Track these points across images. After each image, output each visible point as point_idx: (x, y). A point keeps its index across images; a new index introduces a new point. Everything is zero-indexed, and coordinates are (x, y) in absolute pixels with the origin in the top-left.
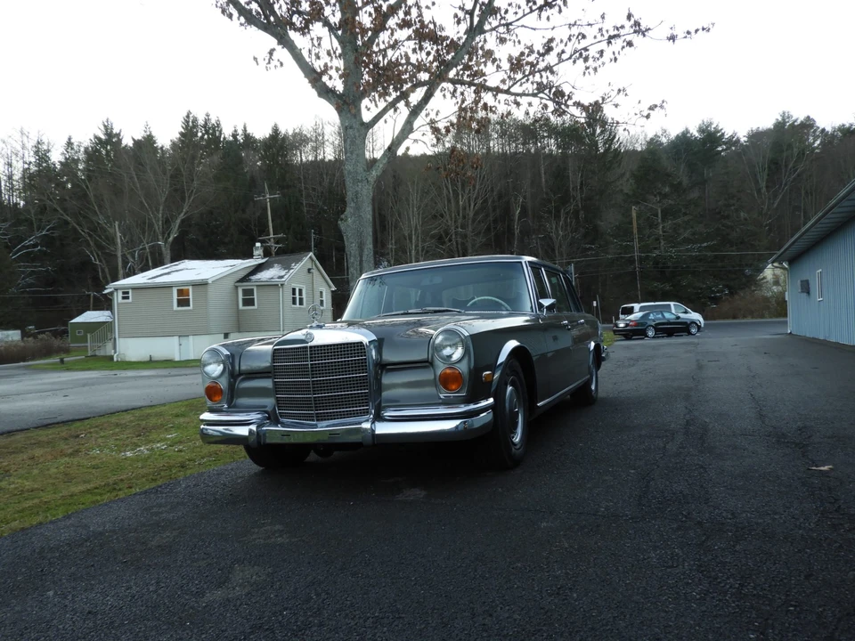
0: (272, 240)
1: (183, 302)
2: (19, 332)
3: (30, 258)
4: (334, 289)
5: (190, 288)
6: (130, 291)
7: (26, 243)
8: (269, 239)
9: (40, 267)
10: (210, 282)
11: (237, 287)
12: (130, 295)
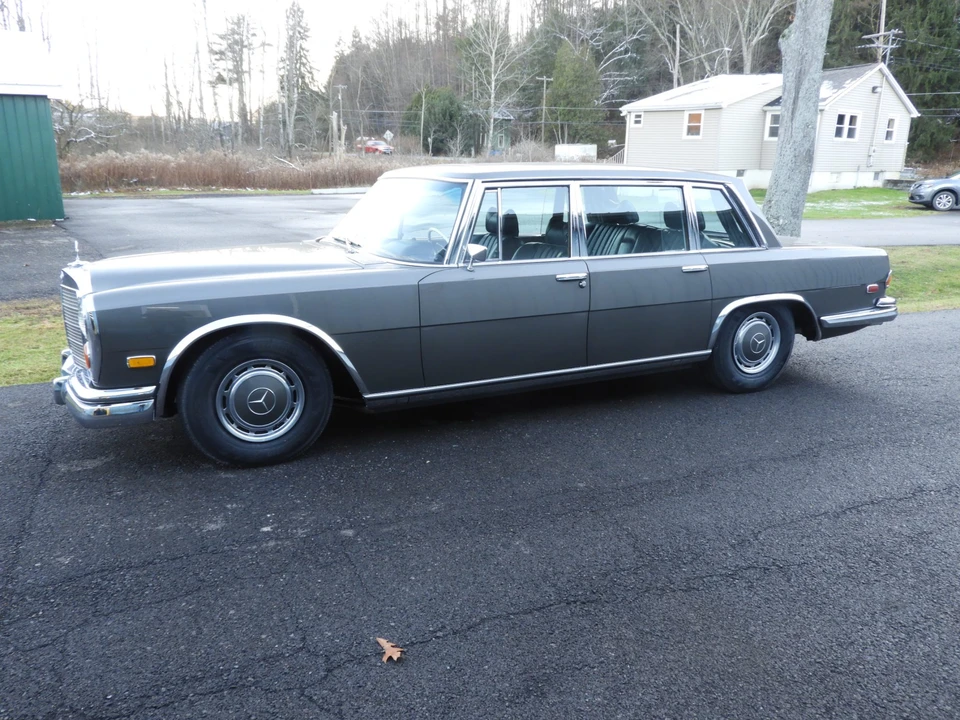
0: (881, 39)
1: (693, 130)
2: (595, 146)
3: (620, 66)
4: (916, 114)
5: (703, 112)
6: (642, 114)
7: (618, 49)
8: (878, 38)
9: (626, 76)
10: (724, 106)
11: (765, 112)
12: (642, 119)
